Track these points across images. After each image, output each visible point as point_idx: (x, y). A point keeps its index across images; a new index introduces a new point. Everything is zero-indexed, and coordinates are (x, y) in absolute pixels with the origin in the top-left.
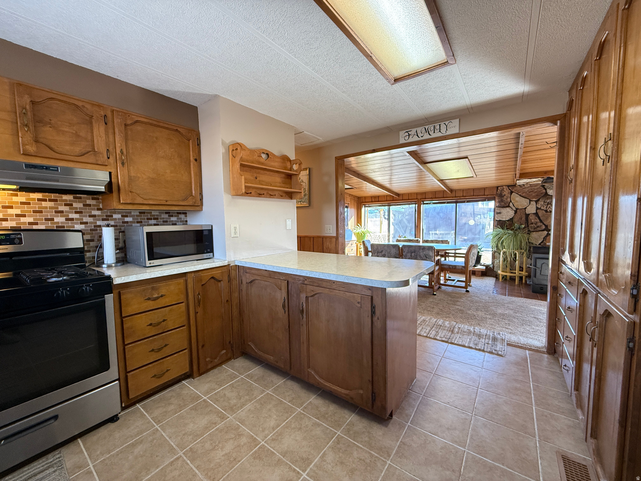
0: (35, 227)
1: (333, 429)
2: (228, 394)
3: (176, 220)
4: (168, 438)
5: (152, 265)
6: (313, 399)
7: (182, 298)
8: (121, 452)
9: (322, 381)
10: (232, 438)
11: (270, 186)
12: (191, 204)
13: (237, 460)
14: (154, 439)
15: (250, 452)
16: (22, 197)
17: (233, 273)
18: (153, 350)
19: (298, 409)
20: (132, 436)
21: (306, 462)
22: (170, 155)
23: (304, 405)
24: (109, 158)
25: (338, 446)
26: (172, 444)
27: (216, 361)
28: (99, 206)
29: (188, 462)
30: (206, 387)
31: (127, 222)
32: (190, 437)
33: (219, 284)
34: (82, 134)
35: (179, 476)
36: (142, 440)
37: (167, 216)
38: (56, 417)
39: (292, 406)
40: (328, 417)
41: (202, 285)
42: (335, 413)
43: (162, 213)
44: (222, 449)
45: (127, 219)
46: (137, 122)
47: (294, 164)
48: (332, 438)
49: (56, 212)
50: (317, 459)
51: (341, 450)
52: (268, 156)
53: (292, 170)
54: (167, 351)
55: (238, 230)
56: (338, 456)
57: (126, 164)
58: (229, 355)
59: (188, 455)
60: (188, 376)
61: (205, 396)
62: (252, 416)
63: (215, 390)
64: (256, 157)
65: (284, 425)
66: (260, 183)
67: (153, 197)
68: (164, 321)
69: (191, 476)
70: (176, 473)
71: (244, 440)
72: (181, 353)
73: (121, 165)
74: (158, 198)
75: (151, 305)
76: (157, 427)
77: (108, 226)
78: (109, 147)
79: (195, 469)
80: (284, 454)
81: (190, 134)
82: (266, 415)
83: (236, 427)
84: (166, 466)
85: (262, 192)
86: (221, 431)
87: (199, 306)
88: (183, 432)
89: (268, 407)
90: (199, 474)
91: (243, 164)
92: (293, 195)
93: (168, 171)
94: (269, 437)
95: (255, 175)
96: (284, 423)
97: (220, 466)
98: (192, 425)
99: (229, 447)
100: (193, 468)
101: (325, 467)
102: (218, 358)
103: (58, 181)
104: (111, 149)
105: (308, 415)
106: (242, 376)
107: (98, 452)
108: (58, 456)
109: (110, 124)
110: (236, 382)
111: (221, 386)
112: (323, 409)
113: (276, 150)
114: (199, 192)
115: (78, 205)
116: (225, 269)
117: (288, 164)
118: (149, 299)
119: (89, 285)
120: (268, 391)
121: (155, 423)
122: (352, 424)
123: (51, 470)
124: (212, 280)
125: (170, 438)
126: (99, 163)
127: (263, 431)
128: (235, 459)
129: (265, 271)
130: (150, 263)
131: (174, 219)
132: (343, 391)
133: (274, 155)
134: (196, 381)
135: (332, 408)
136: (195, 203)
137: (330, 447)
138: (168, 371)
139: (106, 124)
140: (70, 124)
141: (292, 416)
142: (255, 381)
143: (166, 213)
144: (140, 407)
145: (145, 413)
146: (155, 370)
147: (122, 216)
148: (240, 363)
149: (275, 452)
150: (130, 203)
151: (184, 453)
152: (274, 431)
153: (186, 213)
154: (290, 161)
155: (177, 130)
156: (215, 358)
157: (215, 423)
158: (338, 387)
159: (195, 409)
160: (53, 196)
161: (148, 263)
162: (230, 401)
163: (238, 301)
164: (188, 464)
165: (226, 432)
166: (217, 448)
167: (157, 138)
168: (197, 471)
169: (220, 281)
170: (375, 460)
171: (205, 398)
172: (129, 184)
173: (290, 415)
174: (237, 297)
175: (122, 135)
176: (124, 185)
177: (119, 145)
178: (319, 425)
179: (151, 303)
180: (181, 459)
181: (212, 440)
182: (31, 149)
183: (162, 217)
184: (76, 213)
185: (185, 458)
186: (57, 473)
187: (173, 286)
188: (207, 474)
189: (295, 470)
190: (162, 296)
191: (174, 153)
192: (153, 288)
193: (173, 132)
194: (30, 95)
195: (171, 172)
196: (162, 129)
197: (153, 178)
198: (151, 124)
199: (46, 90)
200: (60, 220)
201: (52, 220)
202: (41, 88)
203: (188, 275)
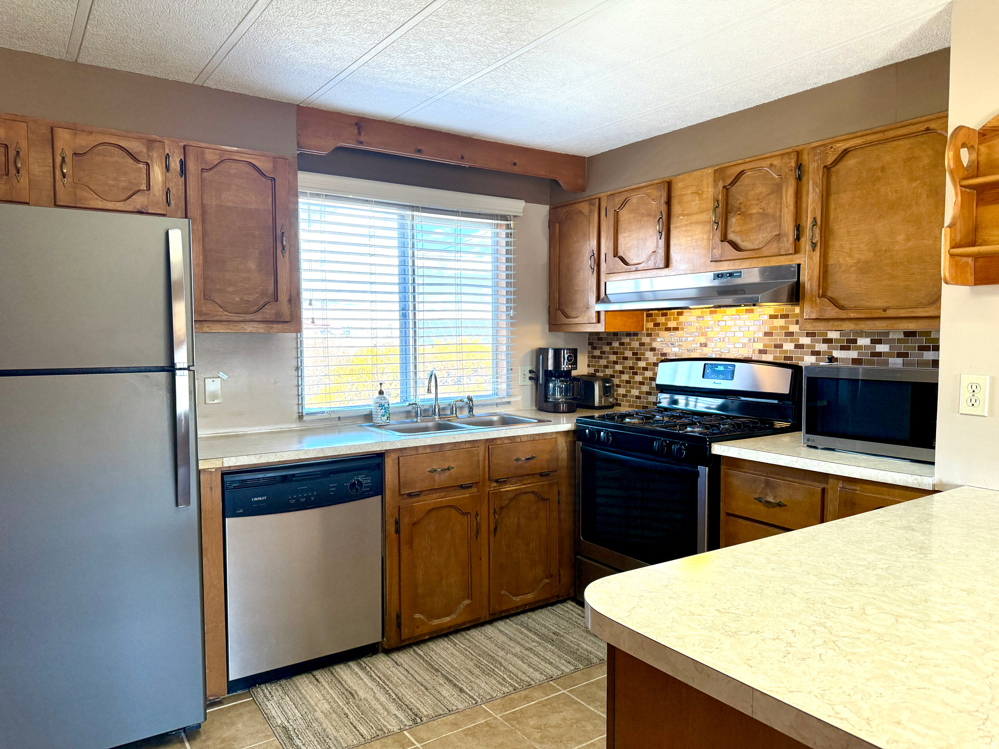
5: (811, 444)
24: (798, 240)
31: (879, 354)
34: (769, 210)
45: (880, 348)
46: (845, 152)
49: (786, 334)
55: (984, 395)
57: (819, 244)
67: (861, 303)
73: (810, 248)
74: (871, 304)
75: (761, 512)
78: (801, 219)
93: (901, 237)
104: (803, 223)
109: (805, 177)
118: (759, 500)
119: (684, 444)
130: (808, 440)
139: (800, 178)
140: (758, 200)
150: (817, 319)
155: (928, 129)
161: (805, 438)
167: (883, 169)
172: (822, 281)
175: (817, 190)
176: (811, 286)
177: (812, 209)
179: (762, 508)
182: (717, 252)
190: (779, 505)
191: (919, 191)
192: (767, 483)
193: (921, 139)
194: (723, 179)
195: (908, 239)
196: (896, 143)
197: (866, 262)
198: (871, 144)
199: (739, 162)
200: (789, 346)
201: (781, 346)
202: (735, 163)
203: (831, 481)
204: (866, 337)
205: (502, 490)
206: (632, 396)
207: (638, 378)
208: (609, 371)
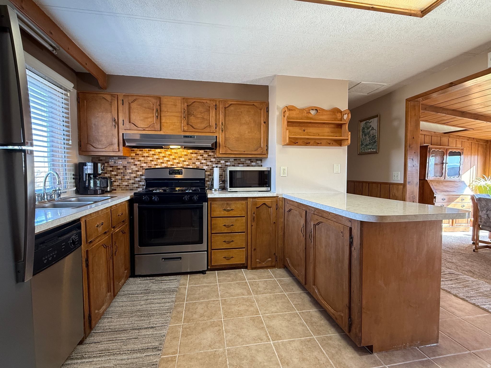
0: (189, 167)
1: (312, 333)
2: (260, 284)
3: (255, 164)
4: (219, 290)
5: (231, 191)
6: (313, 311)
7: (244, 214)
8: (199, 286)
9: (320, 297)
10: (247, 305)
11: (318, 136)
12: (259, 153)
13: (242, 315)
14: (213, 288)
15: (251, 316)
16: (185, 152)
17: (280, 203)
18: (225, 242)
19: (297, 311)
20: (206, 283)
21: (278, 338)
22: (248, 122)
23: (303, 311)
24: (216, 128)
25: (307, 343)
26: (219, 293)
27: (263, 263)
28: (214, 156)
29: (221, 304)
30: (251, 276)
32: (228, 295)
33: (269, 209)
34: (205, 117)
35: (214, 307)
36: (208, 286)
37: (249, 162)
38: (180, 258)
39: (294, 307)
40: (315, 325)
41: (257, 208)
42: (323, 326)
43: (247, 160)
44: (239, 307)
45: (227, 164)
46: (231, 104)
47: (344, 115)
48: (306, 337)
49: (197, 159)
50: (286, 340)
51: (306, 346)
52: (317, 111)
53: (343, 120)
54: (233, 245)
55: (286, 171)
56: (302, 347)
57: (224, 130)
58: (273, 264)
59: (223, 301)
60: (244, 266)
61: (248, 280)
62: (265, 300)
63: (255, 279)
64: (305, 114)
65: (281, 314)
66: (308, 134)
67: (237, 149)
68: (232, 225)
69: (218, 310)
70: (213, 305)
71: (252, 309)
72: (241, 249)
73: (221, 132)
74: (239, 150)
75: (226, 214)
76: (218, 284)
77: (217, 167)
78: (216, 122)
79: (221, 308)
80: (268, 327)
81: (262, 105)
82: (273, 304)
83: (253, 301)
84: (211, 300)
85: (309, 141)
86: (243, 299)
87: (254, 221)
88: (227, 291)
89: (278, 301)
90: (222, 311)
91: (289, 121)
92: (342, 142)
93: (247, 132)
94: (267, 315)
95: (304, 128)
96: (281, 313)
97: (233, 313)
98: (233, 290)
99: (242, 308)
100: (221, 307)
101: (288, 347)
102: (265, 262)
103: (195, 143)
104: (217, 123)
105: (301, 317)
106: (276, 279)
107: (192, 283)
108: (180, 277)
109: (218, 109)
110: (269, 280)
111: (259, 279)
112: (315, 319)
113: (326, 105)
114: (266, 145)
115: (205, 156)
116: (274, 200)
117: (339, 116)
118: (225, 210)
119: (197, 196)
120: (285, 293)
121: (218, 282)
122: (330, 338)
123: (176, 281)
124: (265, 206)
125: (220, 291)
126: (211, 131)
127: (265, 310)
128: (241, 314)
129: (296, 203)
130: (230, 190)
131: (253, 164)
132: (332, 311)
133: (323, 109)
134: (249, 271)
135: (323, 322)
136: (262, 152)
137: (300, 340)
138: (232, 257)
139: (216, 109)
140: (201, 113)
141: (289, 312)
142: (281, 285)
143: (249, 160)
144: (216, 273)
145: (217, 276)
146: (226, 254)
147: (225, 162)
148: (280, 272)
149: (264, 323)
150: (224, 153)
151: (221, 300)
152: (272, 313)
153: (261, 160)
154: (341, 112)
155: (253, 104)
156: (264, 262)
157: (244, 295)
158: (329, 307)
159: (239, 284)
160: (196, 151)
161: (229, 189)
162: (259, 288)
163: (283, 225)
164: (220, 305)
165: (246, 301)
166: (236, 305)
167: (241, 112)
168: (221, 310)
169: (270, 207)
170: (328, 365)
171: (247, 281)
172: (225, 142)
173: (289, 311)
174: (283, 222)
175: (223, 114)
176: (222, 143)
177: (221, 120)
178: (303, 325)
179: (226, 212)
180: (218, 301)
181: (237, 301)
182: (186, 128)
183: (247, 162)
184: (205, 160)
185: (220, 302)
186: (176, 282)
187: (240, 205)
188: (224, 313)
189: (268, 337)
190: (232, 210)
191: (251, 120)
192: (227, 204)
193: (251, 107)
194: (187, 102)
195: (249, 132)
196: (245, 106)
197: (238, 138)
198: (239, 104)
199: (193, 98)
200: (198, 163)
201: (195, 163)
202: (191, 98)
203: (248, 199)
204: (223, 160)
205: (116, 231)
206: (124, 185)
207: (126, 177)
208: (107, 175)
